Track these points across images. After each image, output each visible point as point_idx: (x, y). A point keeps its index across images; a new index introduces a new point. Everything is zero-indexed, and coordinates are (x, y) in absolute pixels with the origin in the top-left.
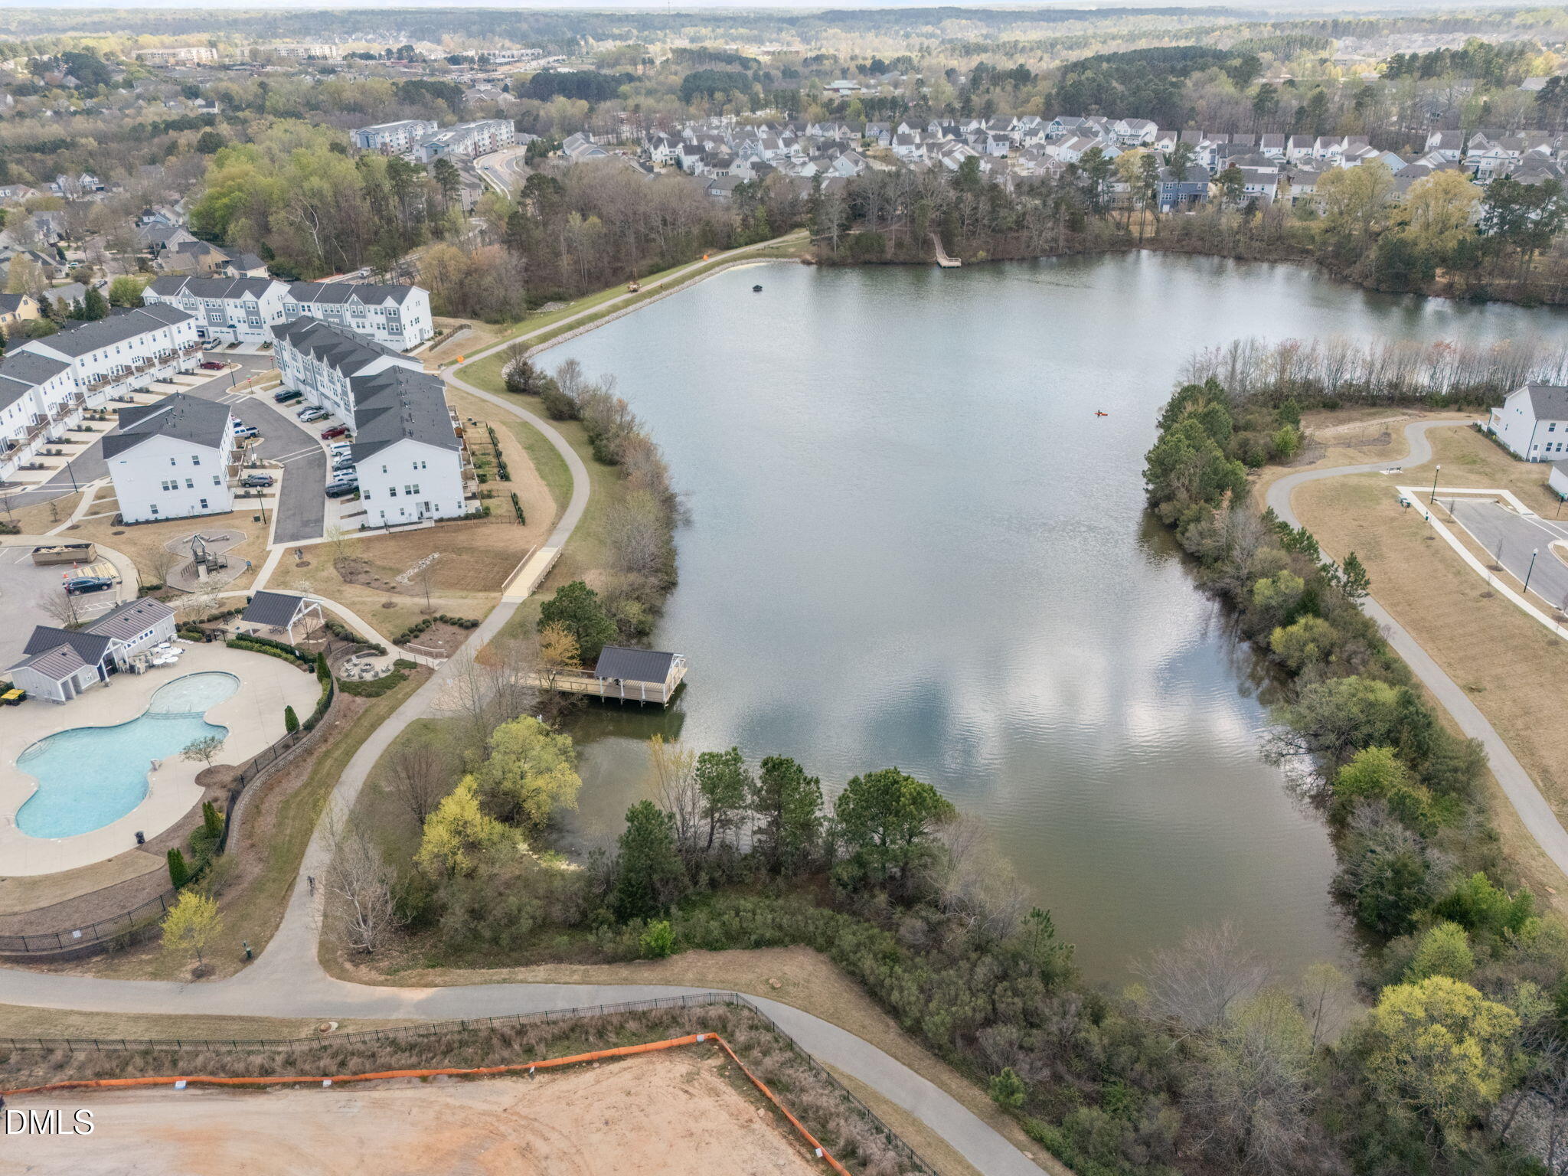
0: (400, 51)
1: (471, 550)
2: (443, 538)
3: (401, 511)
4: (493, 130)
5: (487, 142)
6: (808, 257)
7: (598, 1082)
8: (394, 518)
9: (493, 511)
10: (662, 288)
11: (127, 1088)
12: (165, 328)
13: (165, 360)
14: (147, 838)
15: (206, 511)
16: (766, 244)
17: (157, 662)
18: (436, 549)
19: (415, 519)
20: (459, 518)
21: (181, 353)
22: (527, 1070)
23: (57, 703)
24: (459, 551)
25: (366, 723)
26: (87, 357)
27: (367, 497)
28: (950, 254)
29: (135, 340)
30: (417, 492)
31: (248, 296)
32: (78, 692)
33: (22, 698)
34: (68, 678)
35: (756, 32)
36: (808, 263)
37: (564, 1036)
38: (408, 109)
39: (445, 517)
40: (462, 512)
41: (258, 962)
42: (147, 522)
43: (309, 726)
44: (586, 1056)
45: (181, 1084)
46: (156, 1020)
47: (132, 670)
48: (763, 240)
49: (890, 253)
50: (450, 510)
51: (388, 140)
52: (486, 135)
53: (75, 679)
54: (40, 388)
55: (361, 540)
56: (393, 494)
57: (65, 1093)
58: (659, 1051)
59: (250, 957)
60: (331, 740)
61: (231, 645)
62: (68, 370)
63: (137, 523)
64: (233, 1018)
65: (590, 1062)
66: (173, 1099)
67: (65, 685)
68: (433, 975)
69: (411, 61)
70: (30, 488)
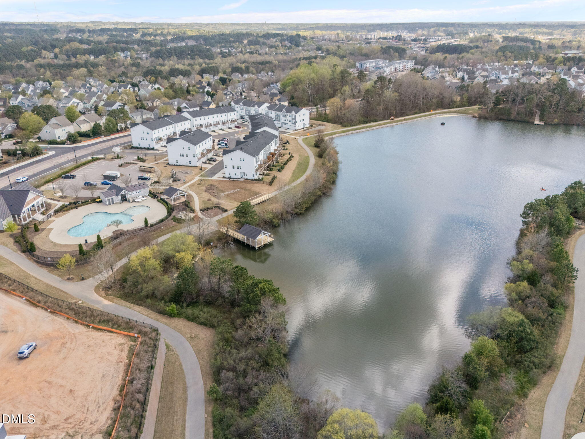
0: (396, 37)
1: (249, 190)
2: (244, 185)
3: (236, 174)
4: (404, 64)
5: (401, 68)
6: (476, 115)
7: (101, 336)
8: (233, 176)
9: (264, 180)
10: (404, 120)
11: (15, 295)
12: (226, 114)
13: (223, 123)
14: (88, 242)
15: (190, 165)
16: (461, 108)
17: (136, 200)
18: (240, 188)
19: (239, 177)
20: (252, 180)
21: (229, 122)
22: (89, 326)
23: (106, 205)
24: (246, 190)
25: (170, 230)
26: (198, 119)
27: (226, 167)
28: (541, 119)
29: (215, 116)
30: (241, 168)
31: (256, 107)
32: (113, 203)
33: (101, 202)
34: (110, 198)
35: (551, 31)
36: (474, 117)
37: (108, 321)
38: (382, 56)
39: (248, 178)
40: (253, 178)
41: (84, 281)
42: (175, 165)
43: (152, 226)
44: (104, 328)
45: (24, 298)
46: (48, 285)
47: (129, 201)
48: (464, 107)
49: (513, 116)
50: (250, 177)
51: (368, 66)
52: (401, 65)
53: (112, 199)
54: (176, 125)
55: (222, 181)
56: (234, 168)
57: (5, 292)
58: (124, 335)
59: (83, 279)
60: (156, 232)
61: (158, 201)
62: (189, 121)
63: (172, 165)
64: (63, 292)
65: (105, 330)
66: (20, 301)
67: (109, 200)
68: (116, 300)
69: (399, 40)
70: (160, 152)
